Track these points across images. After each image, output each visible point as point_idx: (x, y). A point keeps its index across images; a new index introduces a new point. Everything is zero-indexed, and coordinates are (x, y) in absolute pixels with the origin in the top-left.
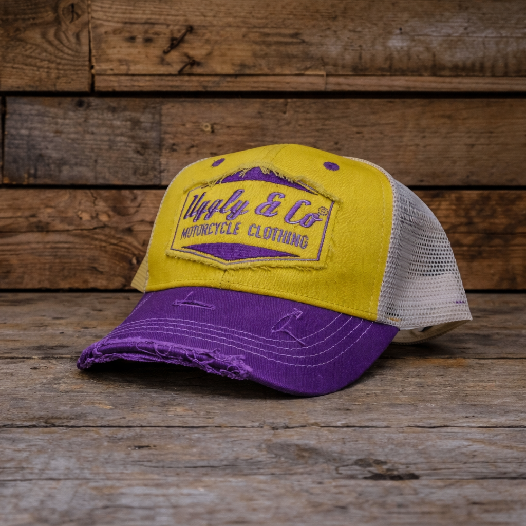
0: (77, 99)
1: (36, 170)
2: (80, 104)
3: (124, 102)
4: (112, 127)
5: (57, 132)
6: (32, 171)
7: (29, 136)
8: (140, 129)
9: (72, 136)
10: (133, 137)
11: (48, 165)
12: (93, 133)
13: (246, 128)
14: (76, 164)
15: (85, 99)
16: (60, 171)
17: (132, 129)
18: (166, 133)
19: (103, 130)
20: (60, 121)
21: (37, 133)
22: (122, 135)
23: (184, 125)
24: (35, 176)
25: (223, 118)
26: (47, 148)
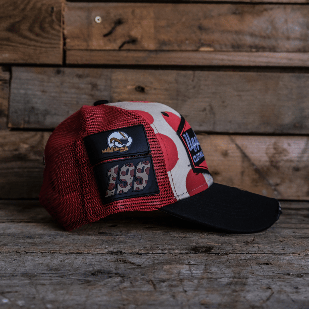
0: (56, 69)
1: (29, 118)
2: (58, 72)
3: (87, 71)
4: (78, 88)
5: (43, 91)
6: (27, 119)
7: (25, 94)
8: (97, 90)
9: (53, 94)
10: (92, 95)
11: (37, 114)
12: (66, 93)
13: (166, 90)
14: (55, 114)
15: (62, 69)
16: (45, 119)
17: (92, 90)
18: (114, 92)
19: (73, 90)
20: (45, 84)
21: (30, 92)
22: (85, 94)
23: (126, 87)
24: (28, 122)
25: (152, 83)
26: (36, 103)
